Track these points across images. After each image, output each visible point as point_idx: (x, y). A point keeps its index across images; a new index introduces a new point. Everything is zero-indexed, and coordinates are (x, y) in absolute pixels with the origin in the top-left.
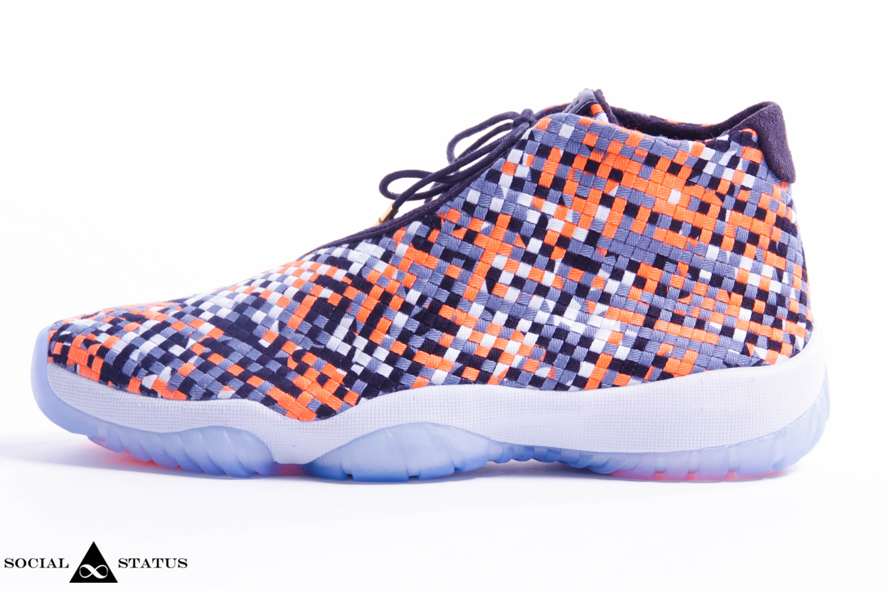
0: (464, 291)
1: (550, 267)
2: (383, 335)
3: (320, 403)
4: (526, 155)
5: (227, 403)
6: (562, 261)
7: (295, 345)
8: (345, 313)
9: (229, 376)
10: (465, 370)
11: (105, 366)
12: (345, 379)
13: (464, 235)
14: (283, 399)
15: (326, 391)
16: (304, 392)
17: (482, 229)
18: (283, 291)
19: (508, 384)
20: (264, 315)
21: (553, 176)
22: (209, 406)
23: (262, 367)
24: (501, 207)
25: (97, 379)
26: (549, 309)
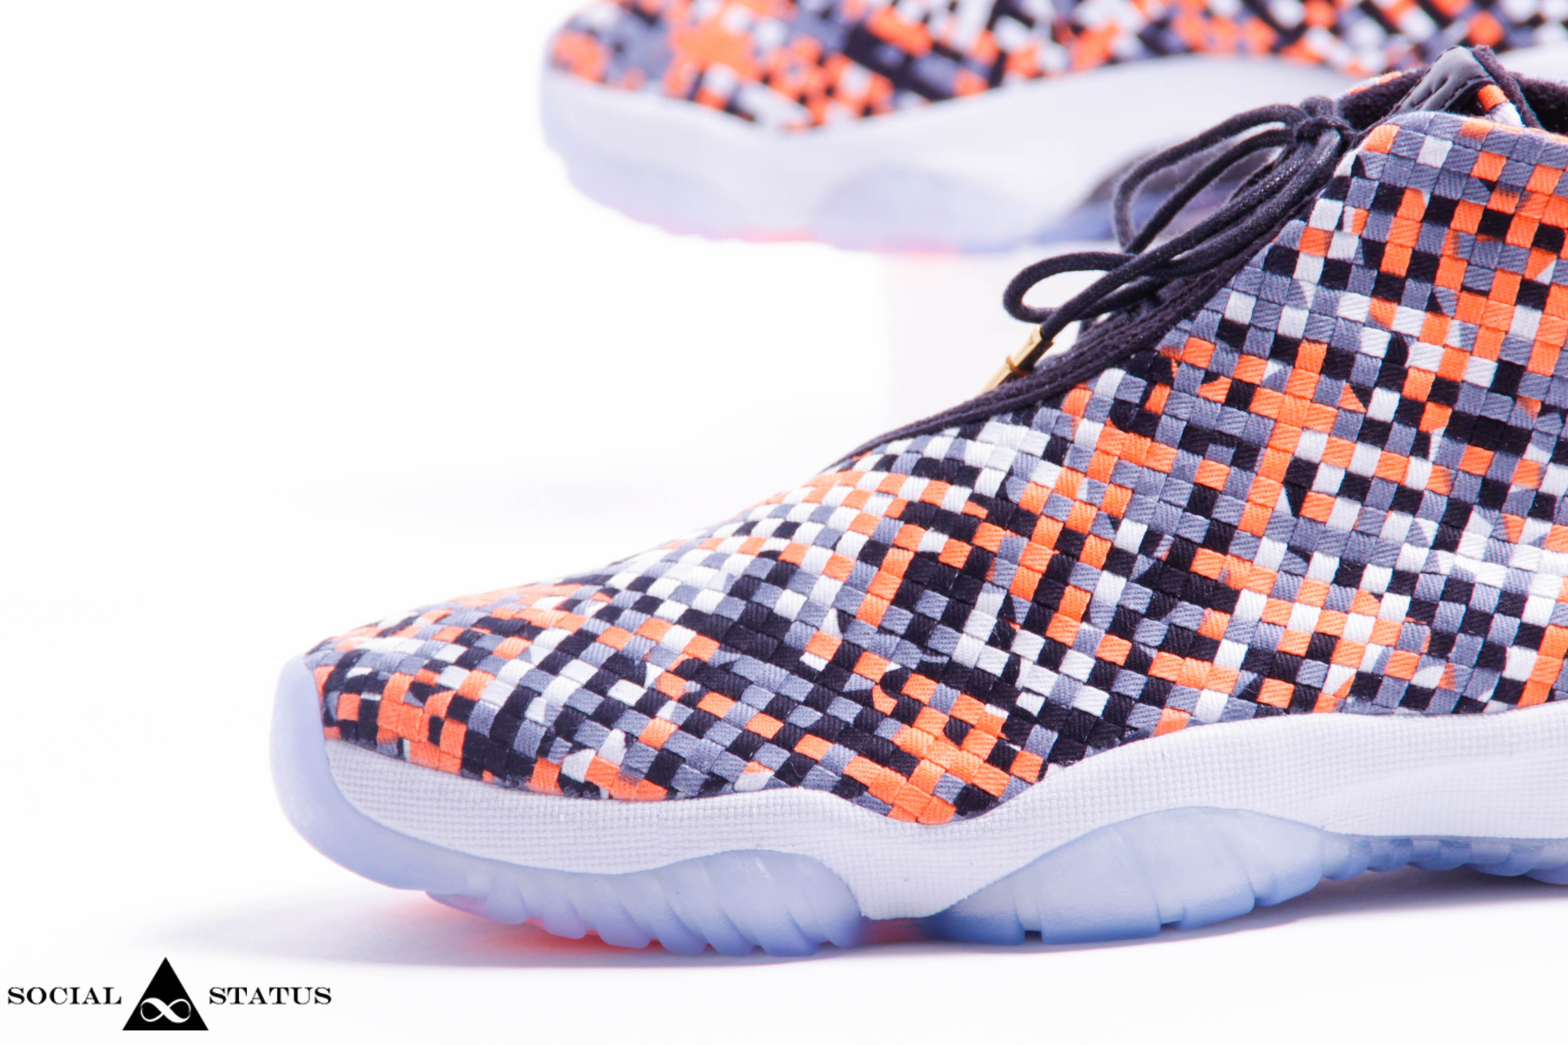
0: (1241, 515)
1: (1421, 447)
2: (1075, 623)
3: (962, 783)
4: (1350, 211)
5: (760, 799)
6: (1446, 431)
7: (883, 661)
8: (984, 581)
9: (753, 740)
10: (1264, 686)
11: (471, 739)
12: (1006, 728)
13: (1226, 392)
14: (881, 781)
15: (971, 756)
16: (922, 763)
17: (1266, 376)
18: (832, 543)
19: (1356, 709)
20: (802, 599)
21: (1410, 250)
22: (720, 809)
23: (819, 715)
24: (1303, 328)
25: (456, 768)
26: (1425, 538)
